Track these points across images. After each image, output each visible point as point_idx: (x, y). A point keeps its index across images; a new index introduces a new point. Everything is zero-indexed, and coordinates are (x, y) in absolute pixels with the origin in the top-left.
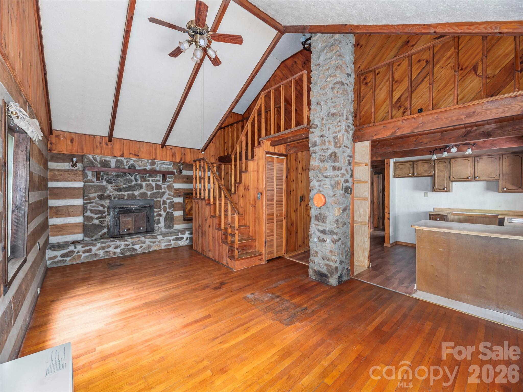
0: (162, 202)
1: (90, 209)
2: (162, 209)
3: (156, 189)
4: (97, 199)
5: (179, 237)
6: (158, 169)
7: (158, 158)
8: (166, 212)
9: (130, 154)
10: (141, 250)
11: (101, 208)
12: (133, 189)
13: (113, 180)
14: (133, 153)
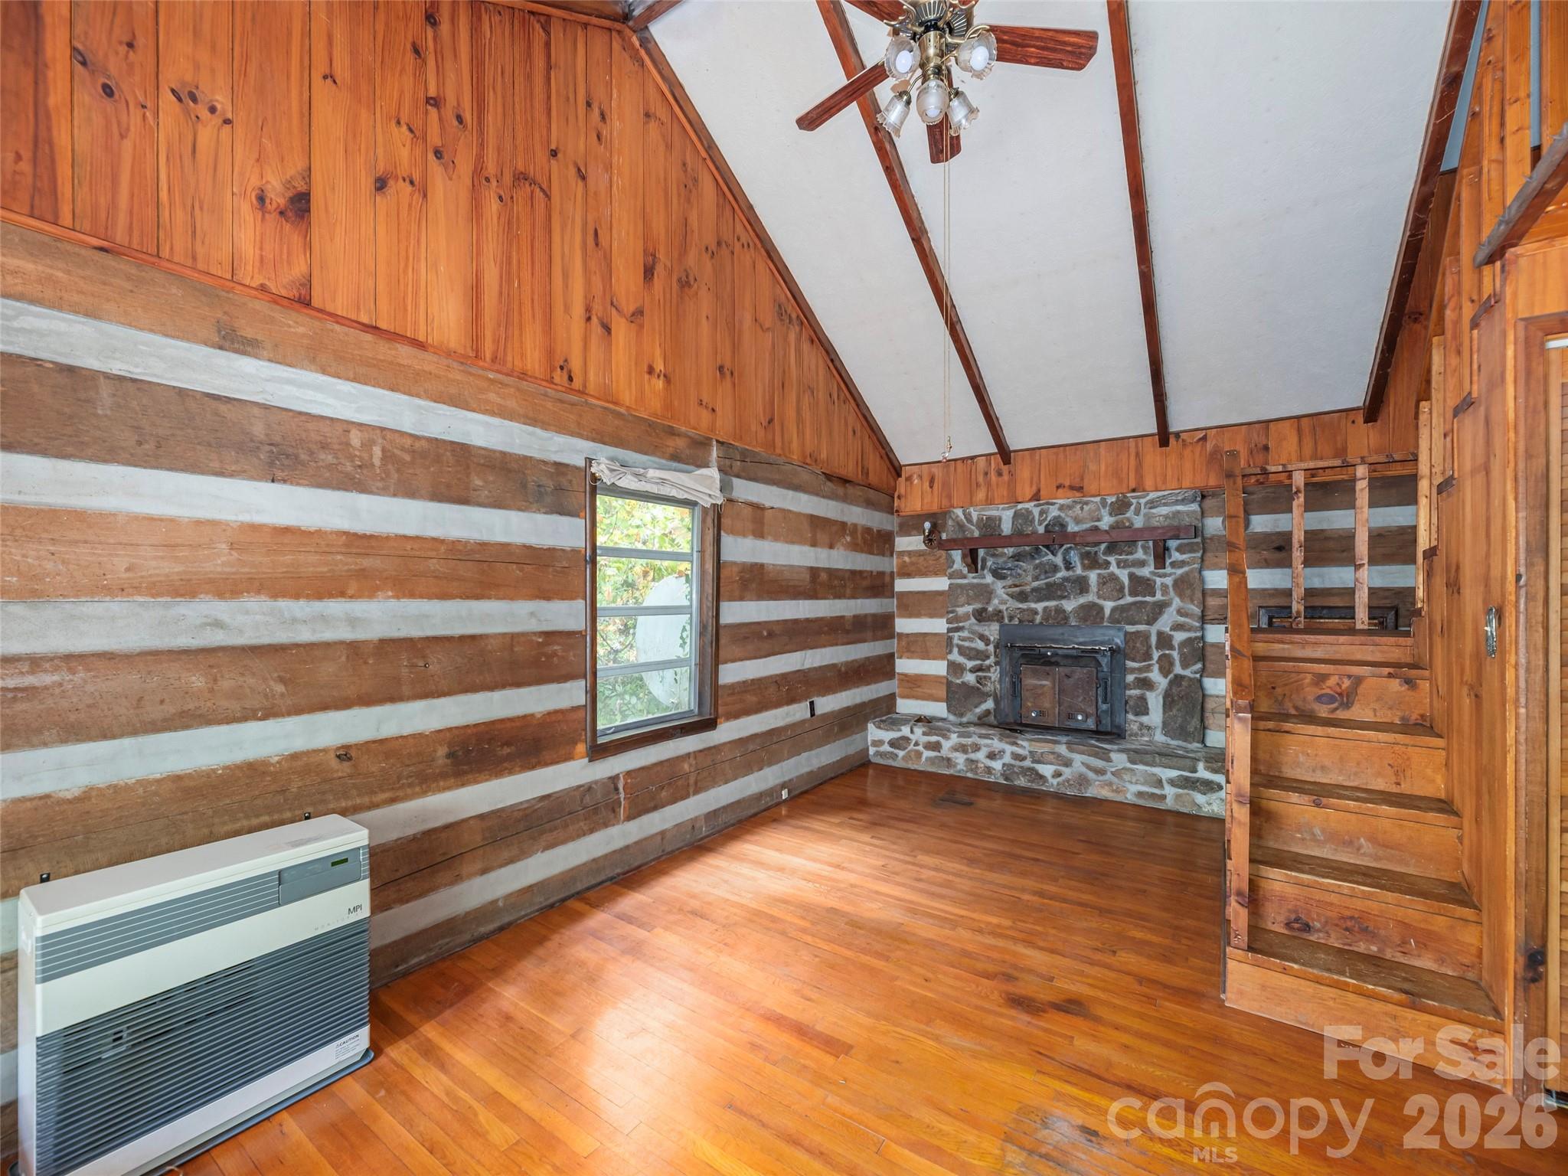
0: (1154, 640)
1: (959, 646)
2: (1154, 662)
3: (1133, 593)
4: (973, 620)
5: (1198, 780)
6: (1139, 522)
7: (1149, 482)
8: (1171, 676)
9: (1058, 487)
10: (1058, 784)
11: (980, 645)
12: (1059, 593)
13: (1009, 569)
14: (1067, 483)
